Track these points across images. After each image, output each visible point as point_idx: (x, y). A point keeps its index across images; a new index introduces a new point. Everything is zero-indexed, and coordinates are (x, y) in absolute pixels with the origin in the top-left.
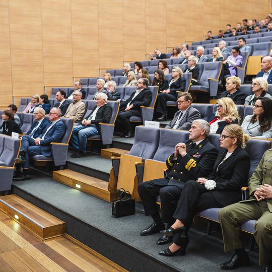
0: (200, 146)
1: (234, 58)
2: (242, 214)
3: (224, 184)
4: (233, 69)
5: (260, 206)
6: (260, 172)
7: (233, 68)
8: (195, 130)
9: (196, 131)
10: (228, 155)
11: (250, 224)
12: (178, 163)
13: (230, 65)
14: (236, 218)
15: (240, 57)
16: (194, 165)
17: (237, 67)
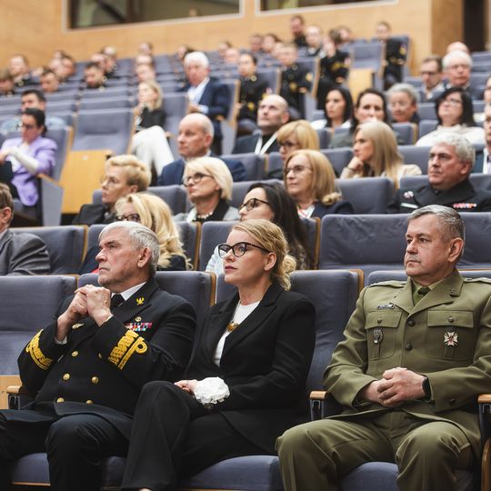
0: (140, 301)
1: (25, 147)
2: (345, 442)
3: (256, 384)
4: (27, 181)
5: (383, 427)
6: (356, 344)
7: (25, 177)
8: (118, 252)
9: (122, 255)
10: (242, 313)
11: (370, 472)
12: (75, 354)
13: (15, 167)
14: (334, 453)
15: (46, 142)
16: (140, 347)
17: (41, 175)
